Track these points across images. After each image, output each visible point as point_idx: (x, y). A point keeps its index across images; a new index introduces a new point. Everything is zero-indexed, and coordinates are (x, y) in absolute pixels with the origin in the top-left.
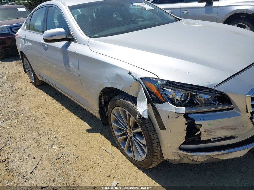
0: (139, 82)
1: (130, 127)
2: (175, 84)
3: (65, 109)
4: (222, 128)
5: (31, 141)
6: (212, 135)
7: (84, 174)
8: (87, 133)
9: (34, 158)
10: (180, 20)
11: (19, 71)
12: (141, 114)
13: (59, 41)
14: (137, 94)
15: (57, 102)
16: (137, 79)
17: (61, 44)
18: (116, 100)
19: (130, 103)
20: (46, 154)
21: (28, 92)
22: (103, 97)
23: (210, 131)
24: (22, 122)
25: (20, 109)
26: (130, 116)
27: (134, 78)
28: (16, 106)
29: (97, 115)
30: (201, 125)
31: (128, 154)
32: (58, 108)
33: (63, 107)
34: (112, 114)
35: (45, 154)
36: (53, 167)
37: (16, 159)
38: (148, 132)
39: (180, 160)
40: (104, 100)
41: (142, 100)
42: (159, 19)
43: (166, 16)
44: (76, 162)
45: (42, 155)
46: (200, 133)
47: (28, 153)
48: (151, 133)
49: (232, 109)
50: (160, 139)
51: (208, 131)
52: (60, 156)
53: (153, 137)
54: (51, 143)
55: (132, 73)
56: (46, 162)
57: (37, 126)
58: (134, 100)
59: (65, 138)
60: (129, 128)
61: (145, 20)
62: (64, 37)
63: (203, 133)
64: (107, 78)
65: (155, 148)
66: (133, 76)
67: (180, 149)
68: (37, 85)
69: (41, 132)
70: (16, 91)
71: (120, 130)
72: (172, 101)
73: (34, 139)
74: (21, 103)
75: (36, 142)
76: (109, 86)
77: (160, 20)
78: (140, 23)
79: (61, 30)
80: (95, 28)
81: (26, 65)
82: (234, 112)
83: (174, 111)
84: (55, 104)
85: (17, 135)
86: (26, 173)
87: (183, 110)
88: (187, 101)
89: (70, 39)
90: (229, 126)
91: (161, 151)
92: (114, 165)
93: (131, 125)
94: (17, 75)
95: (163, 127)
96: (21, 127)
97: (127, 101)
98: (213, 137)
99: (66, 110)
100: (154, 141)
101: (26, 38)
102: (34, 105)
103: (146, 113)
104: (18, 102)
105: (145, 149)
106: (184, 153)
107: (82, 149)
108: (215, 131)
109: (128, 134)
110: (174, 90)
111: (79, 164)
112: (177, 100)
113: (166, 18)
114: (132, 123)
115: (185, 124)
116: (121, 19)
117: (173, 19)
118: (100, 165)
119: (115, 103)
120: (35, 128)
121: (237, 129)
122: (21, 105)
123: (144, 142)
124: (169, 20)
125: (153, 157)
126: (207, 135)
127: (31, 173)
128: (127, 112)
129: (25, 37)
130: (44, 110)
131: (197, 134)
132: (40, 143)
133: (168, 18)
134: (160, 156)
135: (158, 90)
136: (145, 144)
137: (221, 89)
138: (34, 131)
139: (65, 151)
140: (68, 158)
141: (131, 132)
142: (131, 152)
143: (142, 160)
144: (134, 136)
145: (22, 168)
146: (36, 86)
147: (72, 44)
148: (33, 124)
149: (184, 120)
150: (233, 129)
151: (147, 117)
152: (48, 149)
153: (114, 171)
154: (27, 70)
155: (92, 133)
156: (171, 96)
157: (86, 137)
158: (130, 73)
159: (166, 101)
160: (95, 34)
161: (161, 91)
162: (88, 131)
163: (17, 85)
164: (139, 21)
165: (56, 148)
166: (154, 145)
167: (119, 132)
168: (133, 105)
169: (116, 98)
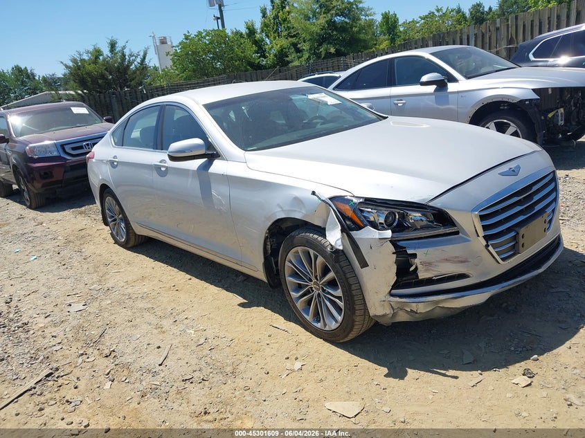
0: (327, 203)
1: (316, 277)
2: (376, 202)
3: (193, 278)
4: (447, 260)
5: (145, 327)
6: (433, 270)
7: (247, 359)
8: (241, 308)
9: (159, 347)
10: (385, 118)
11: (84, 227)
12: (333, 244)
13: (194, 159)
14: (325, 222)
15: (176, 270)
16: (324, 199)
17: (195, 164)
18: (294, 237)
19: (316, 236)
20: (177, 341)
21: (114, 258)
22: (269, 240)
23: (430, 264)
24: (120, 303)
25: (109, 285)
26: (316, 257)
27: (320, 198)
28: (100, 281)
29: (261, 274)
30: (414, 256)
31: (315, 324)
32: (180, 278)
33: (189, 277)
34: (287, 263)
35: (175, 342)
36: (194, 356)
37: (129, 350)
38: (345, 274)
39: (394, 315)
40: (271, 246)
41: (334, 228)
42: (349, 118)
43: (361, 114)
44: (232, 346)
45: (171, 342)
46: (416, 268)
47: (147, 342)
48: (348, 276)
49: (457, 233)
50: (361, 283)
51: (428, 265)
52: (202, 341)
53: (351, 281)
54: (182, 327)
55: (317, 193)
56: (181, 352)
57: (150, 306)
58: (321, 231)
59: (205, 318)
60: (314, 280)
61: (325, 121)
62: (203, 152)
63: (420, 267)
64: (278, 205)
65: (356, 298)
66: (318, 197)
67: (392, 295)
68: (130, 245)
69: (159, 314)
70: (91, 258)
71: (300, 287)
72: (374, 225)
73: (150, 324)
74: (108, 277)
75: (154, 327)
76: (283, 216)
77: (353, 120)
78: (319, 126)
79: (198, 141)
80: (251, 137)
81: (109, 210)
82: (461, 237)
83: (377, 236)
84: (172, 273)
85: (118, 320)
86: (152, 366)
87: (388, 233)
88: (395, 224)
89: (211, 154)
90: (456, 257)
91: (365, 304)
92: (293, 344)
93: (319, 273)
94: (82, 234)
95: (364, 264)
96: (122, 310)
97: (312, 235)
98: (436, 273)
99: (195, 281)
100: (353, 286)
101: (117, 160)
102: (135, 278)
103: (339, 242)
104: (101, 274)
105: (341, 304)
106: (398, 299)
107: (238, 329)
108: (436, 264)
109: (313, 291)
110: (375, 209)
111: (236, 348)
112: (380, 223)
113: (362, 116)
114: (320, 267)
115: (394, 253)
116: (284, 122)
117: (374, 117)
118: (271, 346)
119: (292, 242)
120: (148, 310)
121: (468, 262)
122: (108, 279)
123: (339, 293)
124: (367, 120)
125: (354, 313)
126: (427, 270)
127: (160, 365)
128: (312, 252)
129: (115, 157)
130: (154, 283)
131: (412, 269)
132: (162, 328)
133: (366, 117)
134: (365, 312)
135: (354, 211)
136: (341, 295)
137: (437, 204)
138: (146, 315)
139: (209, 333)
140: (215, 342)
141: (318, 285)
142: (319, 321)
143: (338, 325)
144: (324, 290)
145: (143, 360)
146: (128, 249)
147: (216, 163)
148: (141, 304)
149: (391, 248)
150: (462, 262)
151: (341, 248)
152: (178, 334)
153: (294, 352)
154: (109, 220)
155: (250, 307)
156: (372, 219)
157: (240, 315)
158: (314, 193)
159: (366, 226)
160: (251, 146)
161: (359, 212)
162: (242, 305)
163: (88, 249)
164: (318, 123)
165: (193, 332)
166: (354, 293)
167: (298, 292)
168: (320, 238)
169: (293, 234)
